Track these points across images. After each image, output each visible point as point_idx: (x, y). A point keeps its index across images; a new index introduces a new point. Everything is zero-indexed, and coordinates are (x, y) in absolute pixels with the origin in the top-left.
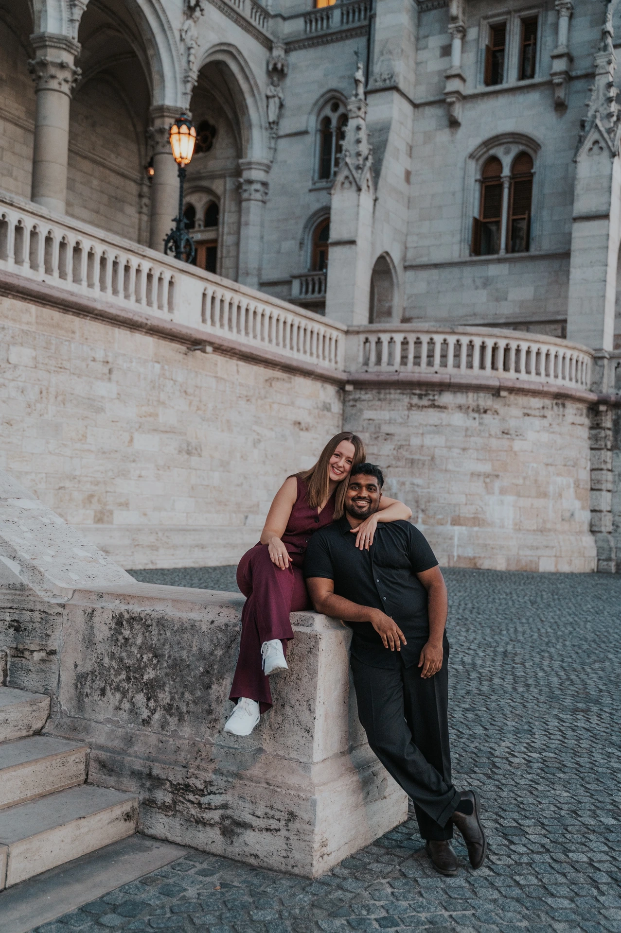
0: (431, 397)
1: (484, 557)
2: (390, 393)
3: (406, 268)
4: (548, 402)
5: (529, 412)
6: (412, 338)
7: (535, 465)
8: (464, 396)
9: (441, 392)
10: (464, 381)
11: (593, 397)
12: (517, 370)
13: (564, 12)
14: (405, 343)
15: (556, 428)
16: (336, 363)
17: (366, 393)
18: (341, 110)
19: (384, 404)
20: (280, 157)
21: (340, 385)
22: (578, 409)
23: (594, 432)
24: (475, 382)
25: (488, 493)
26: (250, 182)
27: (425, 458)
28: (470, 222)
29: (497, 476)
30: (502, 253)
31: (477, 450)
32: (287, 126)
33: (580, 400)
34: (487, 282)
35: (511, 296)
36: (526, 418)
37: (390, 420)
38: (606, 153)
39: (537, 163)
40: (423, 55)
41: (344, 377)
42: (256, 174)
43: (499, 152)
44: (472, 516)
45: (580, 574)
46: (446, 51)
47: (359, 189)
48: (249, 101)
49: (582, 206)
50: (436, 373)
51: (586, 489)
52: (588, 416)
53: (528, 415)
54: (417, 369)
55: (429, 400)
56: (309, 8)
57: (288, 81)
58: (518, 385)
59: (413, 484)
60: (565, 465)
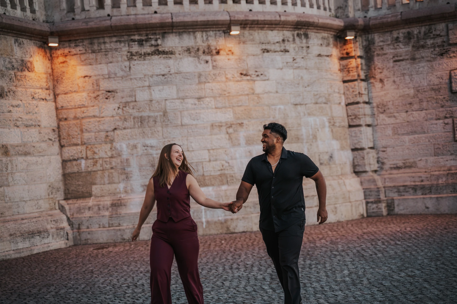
0: (153, 42)
1: (237, 219)
2: (105, 43)
4: (288, 34)
5: (268, 47)
7: (282, 107)
8: (192, 37)
9: (164, 35)
10: (188, 19)
11: (339, 23)
15: (301, 62)
16: (33, 11)
17: (76, 46)
19: (99, 56)
22: (323, 38)
23: (344, 62)
24: (201, 18)
25: (234, 145)
27: (156, 114)
29: (241, 124)
31: (214, 97)
36: (266, 54)
37: (109, 74)
41: (46, 28)
44: (219, 173)
45: (348, 222)
50: (156, 12)
51: (343, 127)
52: (336, 46)
53: (268, 51)
54: (132, 11)
55: (152, 45)
58: (251, 17)
59: (145, 146)
60: (317, 103)
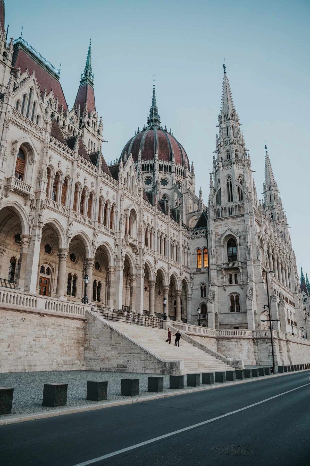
3: (219, 314)
6: (226, 331)
12: (242, 335)
13: (241, 275)
14: (225, 332)
18: (204, 285)
20: (193, 293)
21: (217, 339)
26: (188, 298)
28: (229, 306)
30: (236, 312)
32: (194, 287)
33: (252, 339)
34: (233, 317)
35: (238, 319)
38: (250, 300)
39: (240, 297)
40: (218, 278)
42: (190, 296)
43: (233, 295)
46: (223, 278)
47: (212, 304)
48: (188, 284)
49: (248, 308)
56: (197, 268)
57: (194, 280)
